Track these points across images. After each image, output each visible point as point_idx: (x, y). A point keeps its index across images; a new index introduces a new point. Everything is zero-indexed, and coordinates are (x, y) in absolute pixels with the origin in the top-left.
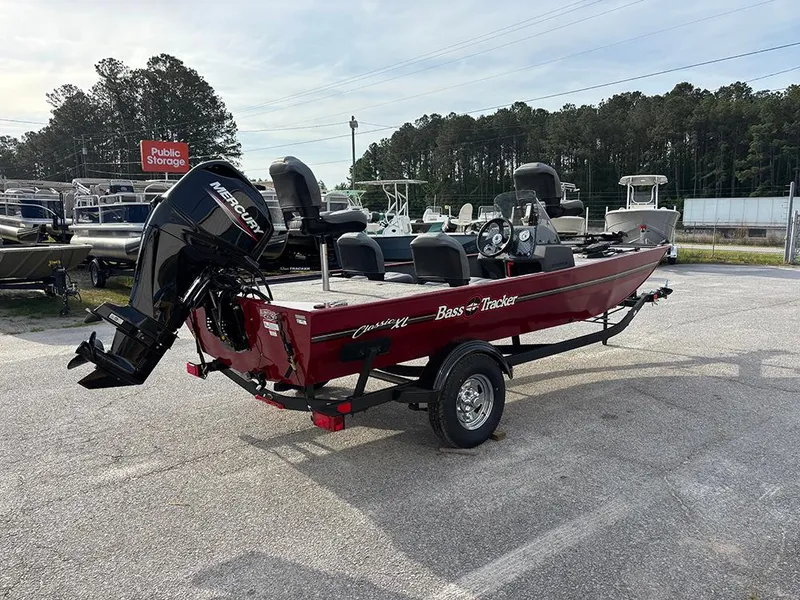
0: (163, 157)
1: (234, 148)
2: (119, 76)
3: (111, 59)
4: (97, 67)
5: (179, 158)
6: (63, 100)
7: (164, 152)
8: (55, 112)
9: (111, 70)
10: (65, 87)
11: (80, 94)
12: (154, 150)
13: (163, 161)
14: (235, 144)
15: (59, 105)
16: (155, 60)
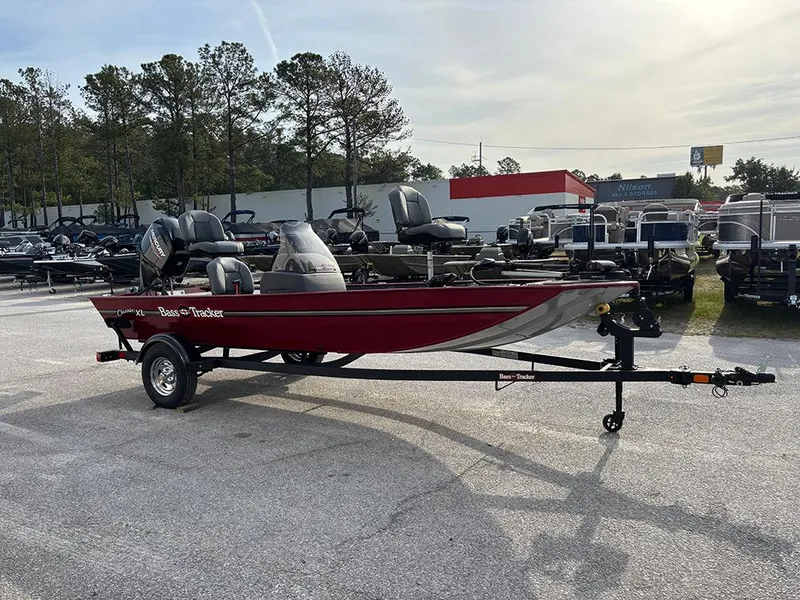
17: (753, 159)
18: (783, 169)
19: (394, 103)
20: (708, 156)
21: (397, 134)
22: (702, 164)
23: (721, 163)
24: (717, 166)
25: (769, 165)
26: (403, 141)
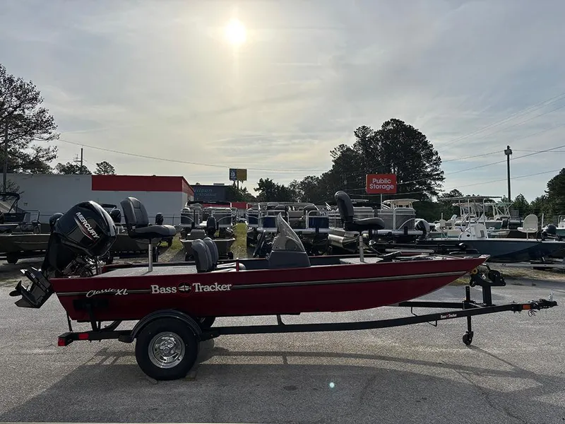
0: (379, 184)
1: (438, 174)
2: (368, 136)
3: (364, 127)
4: (355, 132)
5: (390, 184)
6: (339, 153)
7: (380, 181)
8: (334, 161)
9: (363, 133)
10: (340, 146)
11: (348, 149)
12: (374, 180)
13: (379, 187)
14: (439, 172)
15: (337, 156)
16: (387, 123)
17: (268, 179)
18: (283, 186)
19: (43, 111)
20: (239, 174)
21: (47, 136)
22: (236, 179)
23: (246, 180)
24: (244, 182)
25: (276, 184)
26: (50, 141)
